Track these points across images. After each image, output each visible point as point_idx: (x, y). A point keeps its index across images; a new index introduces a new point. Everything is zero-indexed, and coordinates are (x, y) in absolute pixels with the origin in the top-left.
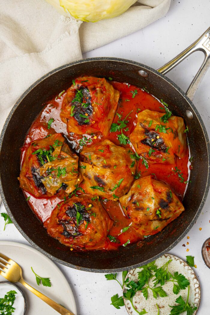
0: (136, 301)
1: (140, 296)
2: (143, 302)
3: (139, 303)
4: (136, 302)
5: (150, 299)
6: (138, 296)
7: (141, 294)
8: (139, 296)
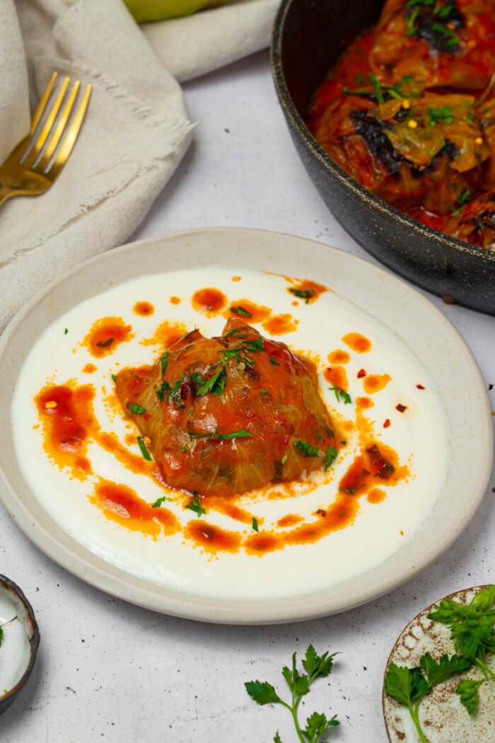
0: (428, 718)
1: (447, 704)
2: (456, 728)
3: (442, 726)
4: (427, 723)
5: (485, 724)
6: (441, 704)
7: (450, 700)
8: (444, 706)
